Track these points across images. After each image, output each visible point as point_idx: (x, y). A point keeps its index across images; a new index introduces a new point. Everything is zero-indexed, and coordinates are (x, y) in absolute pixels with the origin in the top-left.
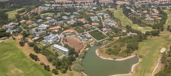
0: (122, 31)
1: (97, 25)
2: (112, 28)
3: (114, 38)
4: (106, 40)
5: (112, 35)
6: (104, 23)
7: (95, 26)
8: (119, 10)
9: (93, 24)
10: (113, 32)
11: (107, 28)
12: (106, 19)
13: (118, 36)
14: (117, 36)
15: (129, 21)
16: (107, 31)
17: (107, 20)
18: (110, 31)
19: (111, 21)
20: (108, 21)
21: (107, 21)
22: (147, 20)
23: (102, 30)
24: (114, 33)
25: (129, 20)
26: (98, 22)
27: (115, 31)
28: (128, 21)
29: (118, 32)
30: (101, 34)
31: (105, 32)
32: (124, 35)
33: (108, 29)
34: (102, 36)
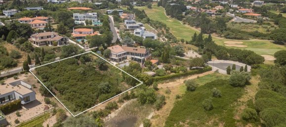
0: (183, 55)
1: (88, 38)
2: (148, 45)
3: (160, 86)
4: (126, 103)
5: (151, 73)
6: (117, 30)
7: (80, 41)
8: (157, 10)
9: (75, 33)
10: (154, 61)
11: (129, 45)
12: (126, 21)
13: (179, 77)
14: (172, 78)
15: (188, 28)
16: (129, 57)
17: (130, 23)
18: (140, 55)
19: (141, 26)
20: (131, 25)
21: (128, 25)
22: (240, 23)
23: (108, 56)
24: (158, 64)
25: (187, 26)
26: (96, 28)
27: (159, 56)
28: (184, 28)
29: (171, 60)
30: (102, 72)
31: (120, 60)
32: (201, 71)
33: (131, 49)
34: (103, 84)
